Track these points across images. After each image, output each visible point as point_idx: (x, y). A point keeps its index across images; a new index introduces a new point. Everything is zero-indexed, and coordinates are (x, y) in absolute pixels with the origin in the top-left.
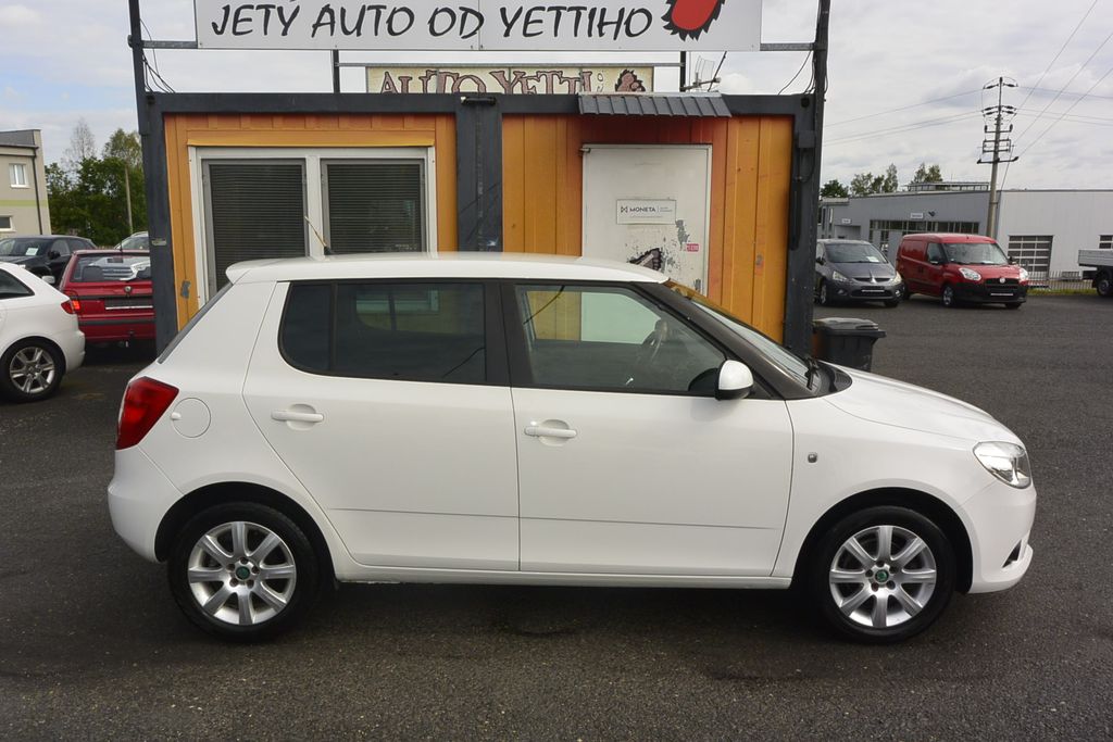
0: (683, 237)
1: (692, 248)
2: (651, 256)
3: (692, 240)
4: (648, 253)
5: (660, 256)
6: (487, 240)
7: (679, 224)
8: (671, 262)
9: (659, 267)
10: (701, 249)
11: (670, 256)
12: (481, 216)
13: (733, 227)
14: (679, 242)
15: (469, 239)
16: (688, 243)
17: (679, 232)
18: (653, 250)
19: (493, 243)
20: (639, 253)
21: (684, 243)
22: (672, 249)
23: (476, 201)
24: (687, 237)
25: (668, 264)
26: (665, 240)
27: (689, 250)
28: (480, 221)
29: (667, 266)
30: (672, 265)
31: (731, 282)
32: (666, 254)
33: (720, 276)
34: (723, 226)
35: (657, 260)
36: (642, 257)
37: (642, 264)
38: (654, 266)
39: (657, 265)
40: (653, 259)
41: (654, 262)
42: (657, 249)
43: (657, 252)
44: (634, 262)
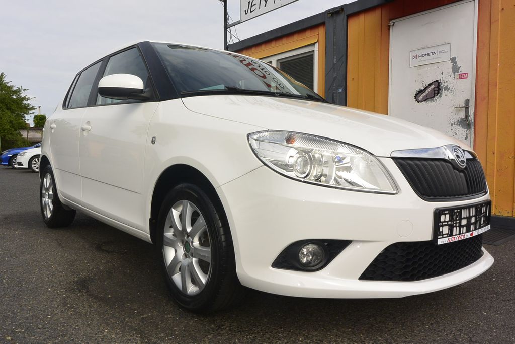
0: (455, 69)
1: (463, 76)
2: (432, 86)
4: (430, 85)
6: (337, 89)
7: (453, 60)
8: (447, 88)
9: (438, 93)
10: (469, 76)
11: (446, 84)
12: (335, 75)
13: (498, 55)
14: (452, 73)
15: (329, 89)
16: (459, 73)
17: (453, 66)
18: (434, 81)
19: (340, 90)
20: (424, 85)
21: (456, 73)
22: (448, 79)
23: (333, 68)
24: (459, 68)
25: (445, 90)
26: (442, 73)
27: (460, 78)
28: (335, 78)
29: (444, 92)
30: (448, 91)
31: (496, 98)
32: (443, 83)
33: (486, 95)
34: (488, 56)
35: (436, 89)
36: (426, 88)
37: (426, 92)
38: (434, 93)
39: (436, 92)
40: (434, 88)
41: (434, 91)
42: (437, 81)
43: (437, 83)
44: (420, 92)
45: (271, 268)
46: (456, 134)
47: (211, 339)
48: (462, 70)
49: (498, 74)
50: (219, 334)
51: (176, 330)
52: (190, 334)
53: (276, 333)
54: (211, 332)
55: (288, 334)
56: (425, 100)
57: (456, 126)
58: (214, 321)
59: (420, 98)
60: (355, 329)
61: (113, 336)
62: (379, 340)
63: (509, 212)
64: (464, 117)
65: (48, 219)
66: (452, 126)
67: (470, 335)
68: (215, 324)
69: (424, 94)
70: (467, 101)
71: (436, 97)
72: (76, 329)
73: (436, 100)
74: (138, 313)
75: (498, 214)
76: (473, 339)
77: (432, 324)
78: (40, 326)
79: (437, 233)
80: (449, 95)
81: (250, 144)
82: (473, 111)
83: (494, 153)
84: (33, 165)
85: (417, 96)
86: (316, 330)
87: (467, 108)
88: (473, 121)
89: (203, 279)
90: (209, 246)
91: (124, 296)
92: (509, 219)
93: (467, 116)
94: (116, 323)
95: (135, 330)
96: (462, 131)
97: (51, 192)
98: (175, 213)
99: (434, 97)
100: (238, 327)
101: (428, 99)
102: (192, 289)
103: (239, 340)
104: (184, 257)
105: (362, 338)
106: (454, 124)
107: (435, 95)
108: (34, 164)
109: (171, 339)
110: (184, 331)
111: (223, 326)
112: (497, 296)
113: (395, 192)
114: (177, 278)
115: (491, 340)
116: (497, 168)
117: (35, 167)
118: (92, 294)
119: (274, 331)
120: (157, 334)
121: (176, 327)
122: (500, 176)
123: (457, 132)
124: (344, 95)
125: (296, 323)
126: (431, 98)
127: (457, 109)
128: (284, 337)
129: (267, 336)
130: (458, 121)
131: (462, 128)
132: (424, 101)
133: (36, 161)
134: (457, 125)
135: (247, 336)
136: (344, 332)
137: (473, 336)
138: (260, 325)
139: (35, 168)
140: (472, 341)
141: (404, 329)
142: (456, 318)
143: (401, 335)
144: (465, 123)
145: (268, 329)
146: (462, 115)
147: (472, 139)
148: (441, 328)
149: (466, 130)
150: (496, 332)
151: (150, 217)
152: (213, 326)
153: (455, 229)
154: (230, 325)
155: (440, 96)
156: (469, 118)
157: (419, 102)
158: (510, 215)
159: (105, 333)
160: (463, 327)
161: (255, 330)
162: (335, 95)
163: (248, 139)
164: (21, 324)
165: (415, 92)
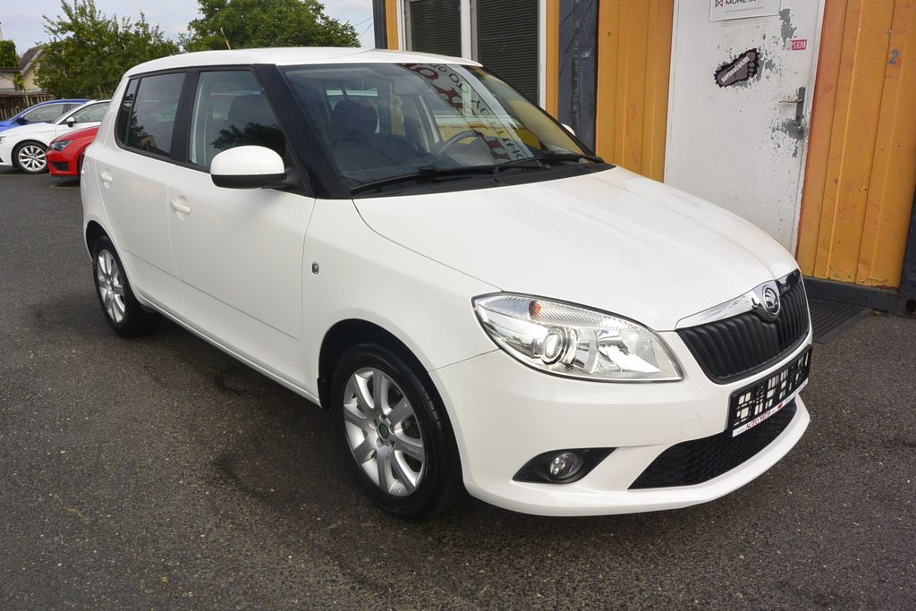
0: (787, 31)
1: (799, 45)
2: (746, 60)
3: (799, 35)
4: (742, 56)
5: (757, 59)
6: (581, 51)
7: (785, 15)
8: (770, 65)
9: (755, 72)
10: (809, 46)
11: (769, 58)
12: (578, 26)
13: (859, 11)
14: (782, 39)
15: (567, 51)
16: (793, 39)
17: (784, 26)
18: (750, 51)
19: (587, 55)
20: (733, 56)
21: (788, 39)
22: (773, 50)
23: (574, 10)
24: (793, 31)
25: (766, 68)
26: (764, 38)
27: (794, 48)
28: (577, 31)
29: (765, 72)
30: (771, 70)
31: (849, 89)
32: (764, 56)
33: (835, 82)
34: (844, 12)
35: (752, 65)
36: (736, 61)
37: (735, 70)
38: (749, 72)
39: (752, 70)
40: (749, 62)
41: (749, 67)
42: (754, 50)
43: (754, 54)
44: (725, 68)
45: (512, 482)
46: (779, 146)
47: (433, 563)
48: (798, 35)
49: (857, 46)
50: (442, 554)
51: (382, 550)
52: (403, 556)
53: (516, 546)
54: (430, 550)
55: (532, 547)
56: (732, 82)
57: (780, 132)
58: (430, 529)
59: (724, 80)
60: (618, 533)
61: (303, 566)
62: (650, 551)
63: (849, 277)
64: (794, 118)
65: (118, 324)
66: (773, 132)
67: (767, 533)
68: (432, 536)
69: (731, 73)
70: (802, 91)
71: (751, 79)
72: (247, 556)
73: (750, 84)
74: (323, 520)
75: (833, 278)
76: (770, 541)
77: (719, 516)
78: (199, 556)
79: (733, 420)
80: (774, 77)
81: (476, 312)
82: (810, 110)
83: (836, 182)
84: (21, 160)
85: (718, 74)
86: (568, 538)
87: (800, 104)
88: (808, 126)
89: (413, 479)
90: (419, 437)
91: (293, 489)
92: (849, 288)
93: (799, 117)
94: (299, 541)
95: (328, 553)
96: (788, 142)
97: (116, 283)
98: (361, 381)
99: (747, 79)
100: (465, 540)
101: (737, 81)
102: (394, 486)
103: (470, 562)
104: (379, 443)
105: (629, 548)
106: (778, 129)
107: (748, 76)
108: (23, 158)
109: (380, 566)
110: (394, 550)
111: (444, 537)
112: (811, 455)
113: (679, 378)
114: (370, 467)
115: (794, 540)
116: (839, 205)
117: (26, 163)
118: (246, 488)
119: (513, 544)
120: (359, 559)
121: (381, 544)
122: (842, 219)
123: (780, 142)
124: (593, 64)
125: (540, 527)
126: (742, 80)
127: (786, 104)
128: (527, 553)
129: (505, 552)
130: (784, 124)
131: (790, 136)
132: (731, 84)
133: (25, 153)
134: (782, 130)
135: (479, 554)
136: (605, 539)
137: (771, 535)
138: (493, 534)
139: (26, 166)
140: (768, 544)
141: (683, 529)
142: (751, 502)
143: (678, 539)
144: (795, 128)
145: (505, 540)
146: (791, 114)
147: (805, 157)
148: (731, 523)
149: (796, 140)
150: (800, 527)
151: (318, 377)
152: (430, 539)
153: (757, 407)
154: (453, 535)
155: (758, 79)
156: (803, 120)
157: (721, 86)
158: (851, 280)
159: (290, 562)
160: (759, 519)
161: (488, 543)
162: (577, 62)
163: (474, 305)
164: (169, 552)
165: (716, 67)
